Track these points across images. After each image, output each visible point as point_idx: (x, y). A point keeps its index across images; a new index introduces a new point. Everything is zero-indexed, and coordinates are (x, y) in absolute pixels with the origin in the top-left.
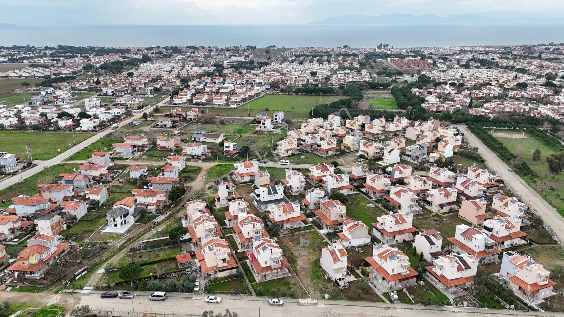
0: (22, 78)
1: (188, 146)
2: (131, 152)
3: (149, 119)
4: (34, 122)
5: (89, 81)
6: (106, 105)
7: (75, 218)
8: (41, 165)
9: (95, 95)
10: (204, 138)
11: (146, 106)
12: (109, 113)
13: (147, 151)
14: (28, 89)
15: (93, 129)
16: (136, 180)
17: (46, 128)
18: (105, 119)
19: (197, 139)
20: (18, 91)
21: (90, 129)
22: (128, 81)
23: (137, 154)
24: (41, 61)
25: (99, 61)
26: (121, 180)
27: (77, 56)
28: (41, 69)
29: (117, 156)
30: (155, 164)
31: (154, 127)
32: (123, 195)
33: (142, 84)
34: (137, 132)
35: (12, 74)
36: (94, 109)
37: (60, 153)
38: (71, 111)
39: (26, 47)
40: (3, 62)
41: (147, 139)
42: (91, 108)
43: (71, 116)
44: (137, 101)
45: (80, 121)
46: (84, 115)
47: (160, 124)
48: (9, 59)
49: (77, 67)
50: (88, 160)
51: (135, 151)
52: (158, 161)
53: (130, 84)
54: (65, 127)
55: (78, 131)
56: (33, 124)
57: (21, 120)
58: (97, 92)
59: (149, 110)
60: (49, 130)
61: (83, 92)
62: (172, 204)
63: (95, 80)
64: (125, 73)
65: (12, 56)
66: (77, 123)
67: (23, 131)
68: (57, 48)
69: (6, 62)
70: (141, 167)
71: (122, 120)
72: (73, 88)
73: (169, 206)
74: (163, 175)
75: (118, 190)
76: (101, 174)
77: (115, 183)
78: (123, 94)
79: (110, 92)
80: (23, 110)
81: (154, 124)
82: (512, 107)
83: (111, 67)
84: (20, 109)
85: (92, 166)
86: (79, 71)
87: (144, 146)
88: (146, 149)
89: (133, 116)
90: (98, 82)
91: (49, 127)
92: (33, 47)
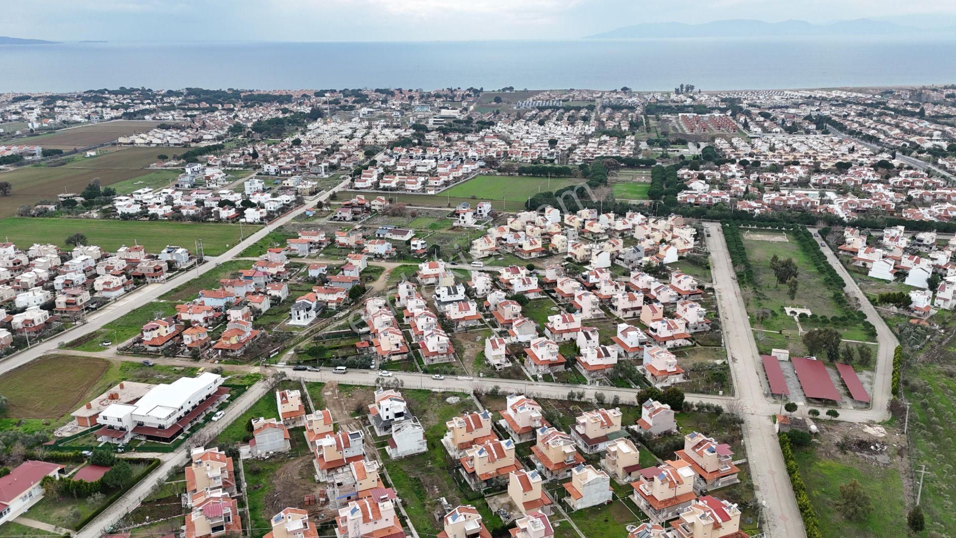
0: (152, 145)
1: (370, 243)
2: (307, 249)
3: (325, 209)
4: (192, 212)
5: (243, 154)
6: (270, 189)
7: (260, 311)
8: (212, 262)
9: (251, 173)
10: (389, 234)
11: (320, 191)
12: (277, 201)
13: (325, 248)
14: (167, 164)
15: (259, 220)
16: (314, 278)
17: (206, 218)
18: (272, 209)
19: (381, 236)
20: (154, 166)
21: (256, 221)
22: (294, 152)
23: (314, 252)
24: (169, 117)
25: (250, 118)
26: (299, 279)
27: (217, 109)
28: (175, 132)
29: (292, 253)
30: (334, 263)
31: (331, 219)
32: (303, 293)
33: (313, 159)
34: (311, 226)
35: (138, 141)
36: (258, 195)
37: (228, 249)
38: (231, 198)
39: (139, 90)
40: (116, 118)
41: (324, 235)
42: (254, 194)
43: (232, 204)
44: (310, 185)
45: (245, 212)
46: (247, 204)
47: (338, 215)
48: (124, 114)
49: (222, 129)
50: (263, 257)
51: (311, 248)
52: (336, 259)
53: (298, 157)
54: (228, 218)
55: (243, 223)
56: (191, 214)
57: (177, 209)
58: (255, 169)
59: (324, 197)
60: (209, 222)
61: (237, 169)
62: (352, 302)
63: (251, 151)
64: (289, 140)
65: (126, 107)
66: (241, 213)
67: (179, 222)
68: (185, 92)
69: (121, 118)
70: (320, 265)
71: (292, 209)
72: (224, 164)
73: (350, 304)
74: (343, 274)
75: (297, 288)
76: (278, 272)
77: (293, 281)
78: (289, 173)
79: (272, 169)
80: (174, 196)
81: (331, 216)
82: (798, 199)
83: (268, 129)
84: (170, 194)
85: (268, 263)
86: (226, 135)
87: (320, 243)
88: (324, 246)
89: (305, 204)
90: (255, 155)
91: (208, 217)
92: (150, 90)
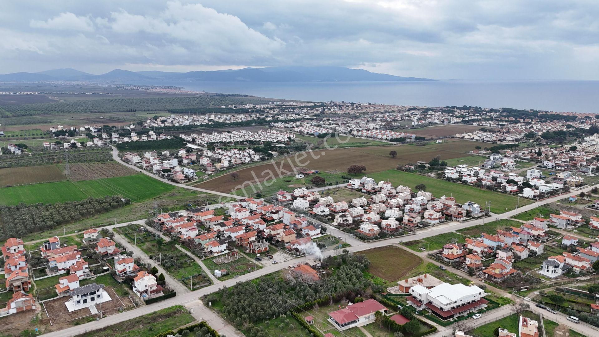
0: (473, 140)
2: (565, 224)
3: (586, 198)
4: (488, 183)
5: (531, 152)
6: (545, 177)
7: (520, 257)
8: (494, 217)
9: (535, 165)
11: (584, 185)
12: (549, 187)
13: (579, 227)
14: (480, 152)
15: (532, 197)
16: (566, 246)
17: (496, 189)
18: (544, 191)
20: (472, 152)
21: (530, 197)
22: (569, 155)
23: (570, 227)
24: (487, 124)
25: (541, 129)
26: (554, 243)
27: (519, 122)
28: (489, 134)
29: (552, 224)
30: (585, 239)
31: (589, 207)
32: (555, 254)
33: (584, 161)
34: (572, 208)
35: (466, 137)
36: (536, 180)
37: (507, 211)
38: (516, 179)
39: (474, 107)
40: (457, 123)
41: (581, 217)
42: (533, 179)
43: (516, 183)
44: (577, 179)
45: (524, 189)
46: (526, 184)
47: (596, 205)
48: (462, 121)
49: (520, 134)
50: (530, 222)
51: (569, 224)
52: (587, 237)
53: (572, 159)
54: (511, 192)
55: (520, 197)
56: (487, 184)
57: (479, 180)
58: (537, 163)
59: (587, 189)
60: (498, 191)
61: (524, 161)
62: (595, 272)
63: (537, 151)
64: (567, 146)
65: (464, 117)
66: (520, 190)
67: (479, 188)
68: (501, 110)
69: (460, 123)
70: (573, 238)
71: (559, 194)
72: (516, 157)
73: (592, 273)
74: (591, 249)
75: (551, 250)
76: (539, 235)
77: (548, 244)
78: (563, 169)
79: (550, 165)
80: (479, 172)
81: (590, 204)
83: (552, 138)
84: (477, 170)
85: (532, 227)
86: (521, 139)
87: (577, 222)
88: (579, 225)
89: (570, 192)
90: (539, 154)
91: (498, 188)
92: (480, 108)
